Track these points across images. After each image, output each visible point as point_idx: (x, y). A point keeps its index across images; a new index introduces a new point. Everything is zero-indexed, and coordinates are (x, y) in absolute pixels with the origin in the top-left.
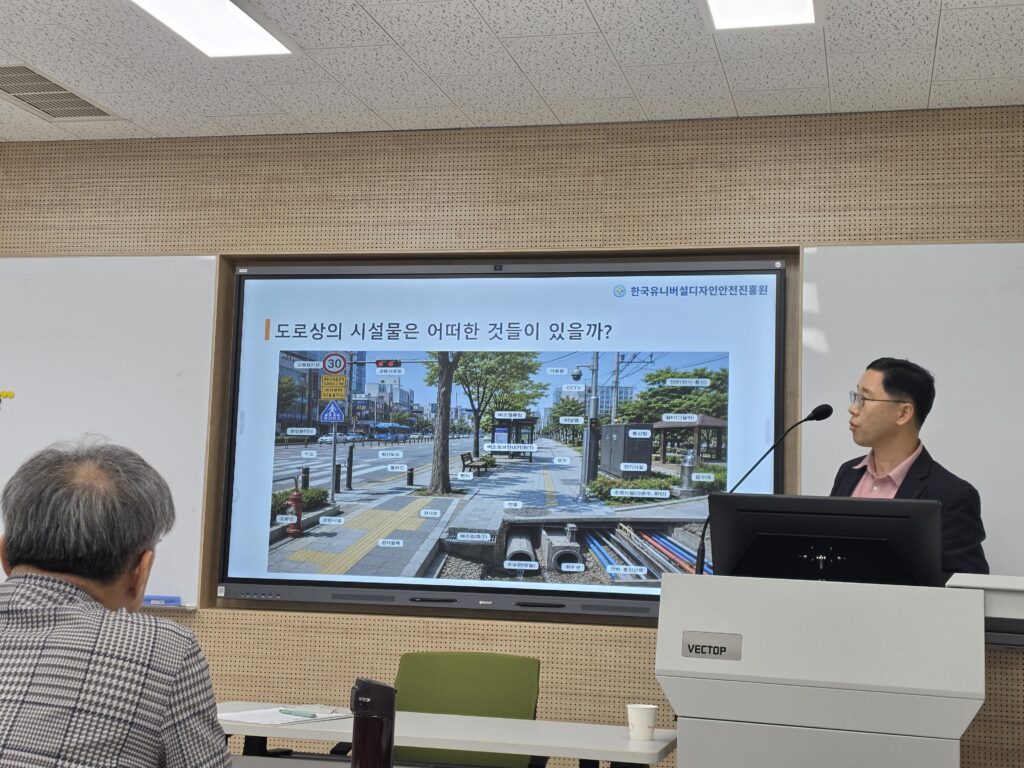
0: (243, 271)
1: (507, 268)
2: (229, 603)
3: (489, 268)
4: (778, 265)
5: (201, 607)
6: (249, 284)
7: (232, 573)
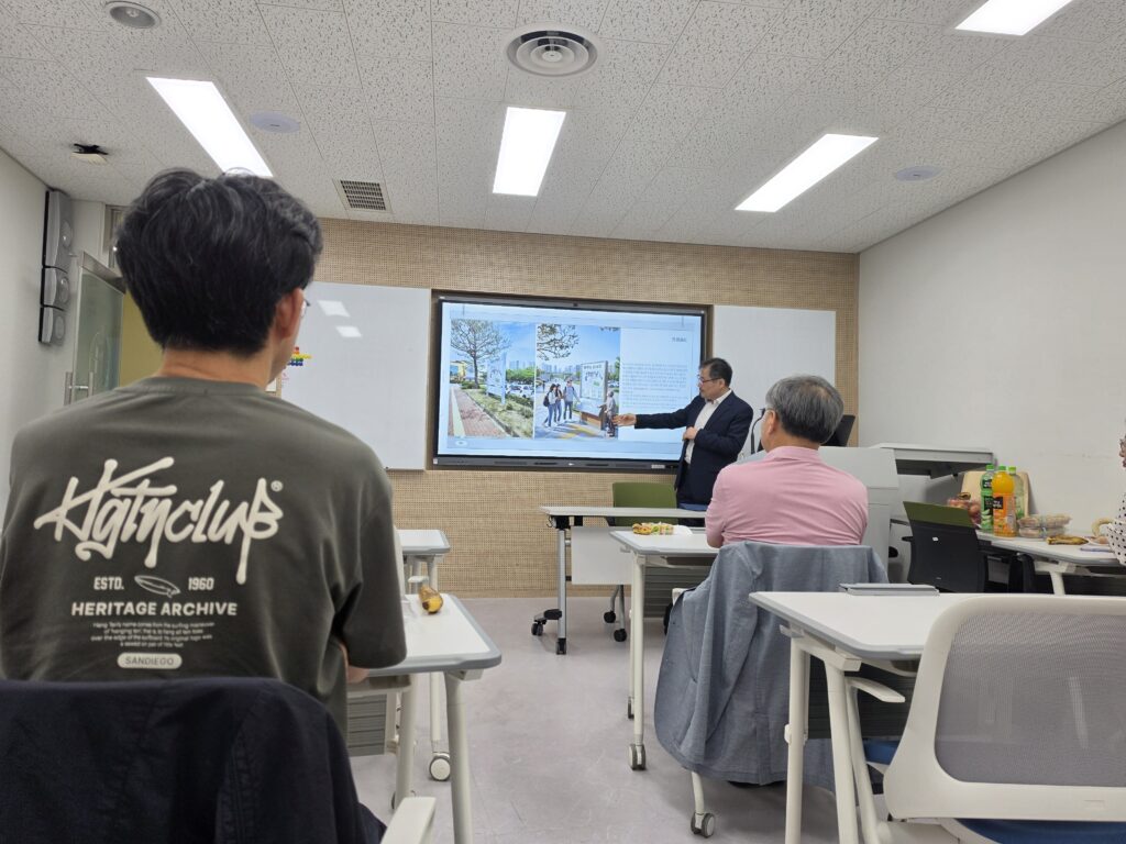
0: (442, 298)
1: (580, 306)
2: (440, 467)
3: (571, 305)
4: (703, 312)
5: (427, 469)
6: (445, 305)
7: (439, 453)
